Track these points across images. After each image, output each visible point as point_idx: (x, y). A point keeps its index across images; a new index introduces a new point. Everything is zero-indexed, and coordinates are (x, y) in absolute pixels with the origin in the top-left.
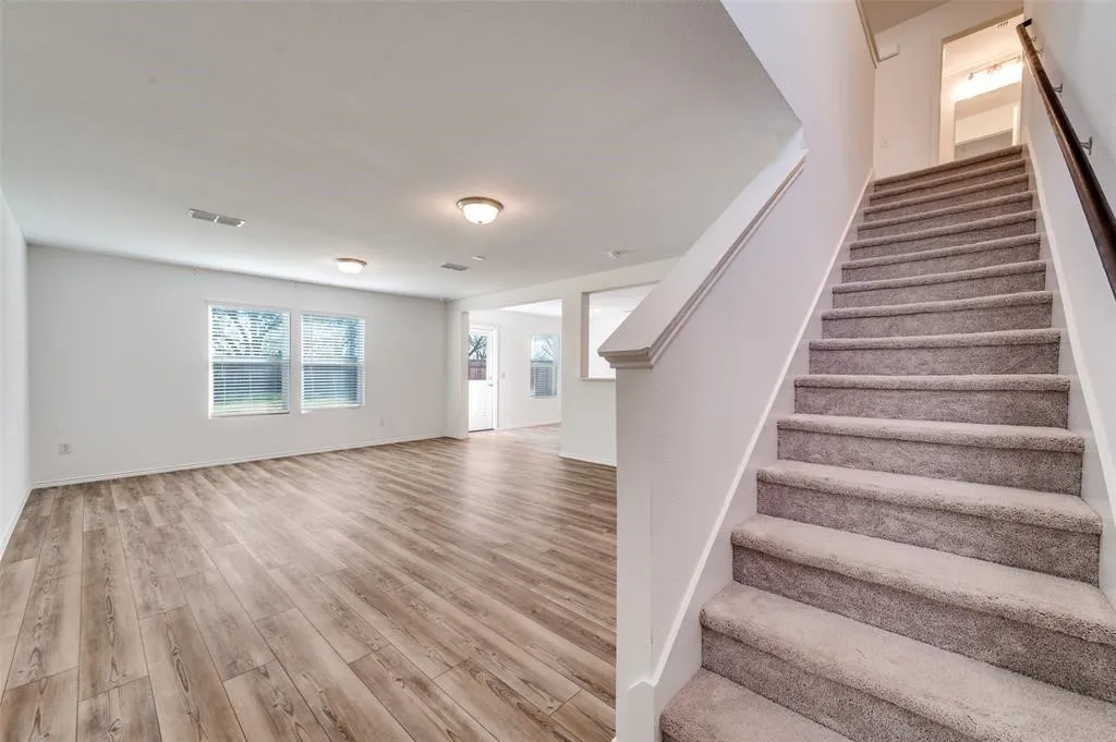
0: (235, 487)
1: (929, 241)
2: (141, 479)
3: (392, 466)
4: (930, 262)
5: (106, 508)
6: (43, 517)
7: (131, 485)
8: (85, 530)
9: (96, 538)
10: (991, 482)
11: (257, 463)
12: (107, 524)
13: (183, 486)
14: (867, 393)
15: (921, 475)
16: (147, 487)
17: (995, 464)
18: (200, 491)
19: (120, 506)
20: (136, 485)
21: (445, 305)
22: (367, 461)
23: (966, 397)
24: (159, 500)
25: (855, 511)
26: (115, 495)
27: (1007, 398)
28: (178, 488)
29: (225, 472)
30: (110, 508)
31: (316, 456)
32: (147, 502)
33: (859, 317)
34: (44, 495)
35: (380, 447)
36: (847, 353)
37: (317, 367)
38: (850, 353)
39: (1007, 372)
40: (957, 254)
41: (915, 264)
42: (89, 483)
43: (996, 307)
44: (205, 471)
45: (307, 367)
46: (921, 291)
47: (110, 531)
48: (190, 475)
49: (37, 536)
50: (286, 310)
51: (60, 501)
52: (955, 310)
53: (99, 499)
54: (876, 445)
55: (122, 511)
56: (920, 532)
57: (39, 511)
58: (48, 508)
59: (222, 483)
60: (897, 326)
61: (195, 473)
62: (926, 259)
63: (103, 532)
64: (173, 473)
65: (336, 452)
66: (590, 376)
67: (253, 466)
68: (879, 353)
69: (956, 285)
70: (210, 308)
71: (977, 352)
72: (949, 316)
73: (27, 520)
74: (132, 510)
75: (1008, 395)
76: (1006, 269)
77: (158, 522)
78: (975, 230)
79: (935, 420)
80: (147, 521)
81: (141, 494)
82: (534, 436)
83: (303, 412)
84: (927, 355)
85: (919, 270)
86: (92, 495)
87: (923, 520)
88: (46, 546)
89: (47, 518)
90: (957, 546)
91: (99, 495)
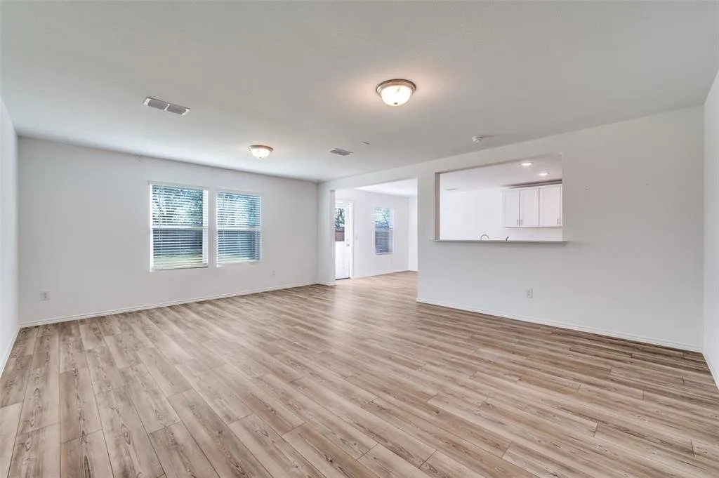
0: (174, 328)
2: (101, 319)
3: (290, 309)
5: (77, 348)
6: (27, 356)
7: (94, 325)
8: (61, 372)
9: (71, 379)
11: (185, 305)
12: (78, 366)
13: (133, 326)
16: (107, 327)
18: (148, 332)
19: (88, 346)
20: (98, 323)
21: (317, 186)
22: (268, 304)
24: (118, 341)
26: (83, 336)
28: (131, 328)
29: (163, 313)
30: (80, 348)
31: (227, 299)
32: (109, 341)
34: (30, 334)
35: (274, 293)
37: (227, 232)
42: (63, 323)
44: (148, 312)
45: (220, 232)
47: (82, 372)
48: (137, 316)
49: (22, 376)
50: (207, 188)
51: (41, 340)
53: (70, 338)
55: (90, 351)
57: (25, 349)
58: (31, 347)
59: (163, 324)
61: (141, 315)
63: (75, 374)
64: (125, 314)
65: (242, 297)
66: (441, 239)
67: (184, 309)
70: (151, 187)
73: (15, 359)
74: (98, 351)
77: (120, 364)
80: (111, 362)
81: (103, 334)
82: (384, 283)
83: (217, 266)
86: (65, 335)
88: (29, 388)
89: (31, 357)
91: (70, 334)
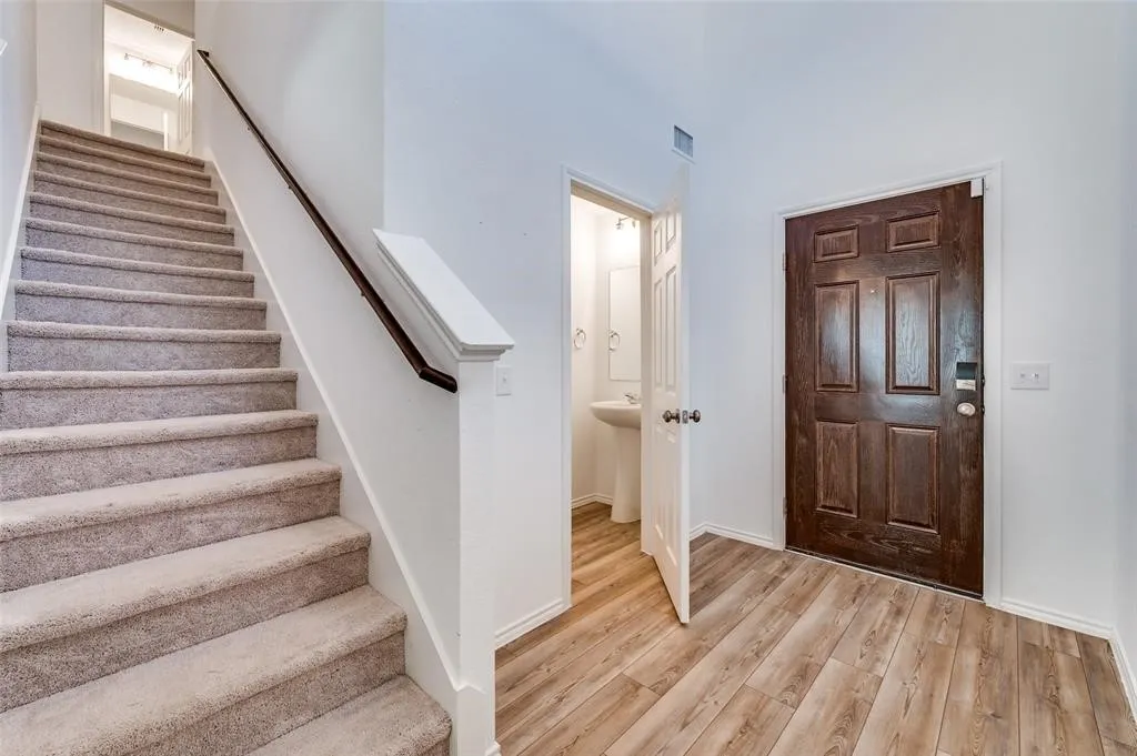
1: (140, 224)
4: (148, 248)
10: (264, 462)
14: (122, 392)
15: (204, 472)
17: (265, 446)
23: (227, 390)
25: (150, 532)
27: (258, 389)
33: (77, 297)
36: (75, 342)
38: (82, 344)
39: (247, 367)
40: (177, 248)
41: (132, 247)
43: (228, 307)
46: (148, 278)
52: (194, 305)
54: (153, 452)
56: (223, 527)
60: (131, 314)
62: (144, 244)
68: (121, 344)
69: (183, 280)
71: (223, 347)
72: (187, 311)
75: (258, 386)
76: (226, 274)
78: (187, 228)
79: (200, 415)
84: (177, 349)
85: (137, 255)
87: (226, 513)
90: (253, 526)
